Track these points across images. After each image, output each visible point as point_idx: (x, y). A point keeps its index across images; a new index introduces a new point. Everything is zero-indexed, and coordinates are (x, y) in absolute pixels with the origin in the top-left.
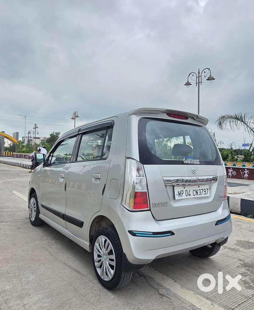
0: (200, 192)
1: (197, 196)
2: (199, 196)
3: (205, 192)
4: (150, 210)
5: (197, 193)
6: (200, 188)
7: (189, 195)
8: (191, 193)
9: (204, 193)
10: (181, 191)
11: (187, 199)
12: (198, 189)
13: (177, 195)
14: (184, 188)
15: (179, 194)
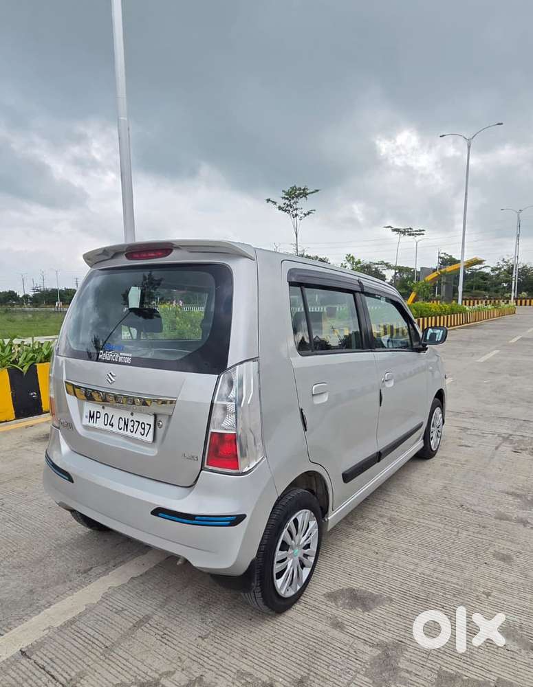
0: (133, 426)
1: (125, 433)
2: (129, 433)
3: (144, 429)
5: (126, 425)
6: (135, 418)
7: (110, 424)
8: (115, 421)
9: (140, 430)
10: (96, 413)
11: (106, 430)
12: (131, 418)
13: (86, 417)
14: (103, 408)
15: (91, 417)
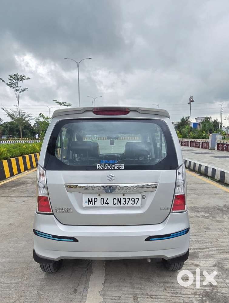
0: (125, 201)
1: (119, 205)
2: (122, 205)
3: (134, 201)
4: (53, 214)
5: (119, 201)
7: (106, 203)
8: (110, 201)
9: (131, 202)
10: (93, 199)
11: (102, 207)
12: (123, 197)
13: (86, 202)
14: (99, 195)
15: (90, 202)
